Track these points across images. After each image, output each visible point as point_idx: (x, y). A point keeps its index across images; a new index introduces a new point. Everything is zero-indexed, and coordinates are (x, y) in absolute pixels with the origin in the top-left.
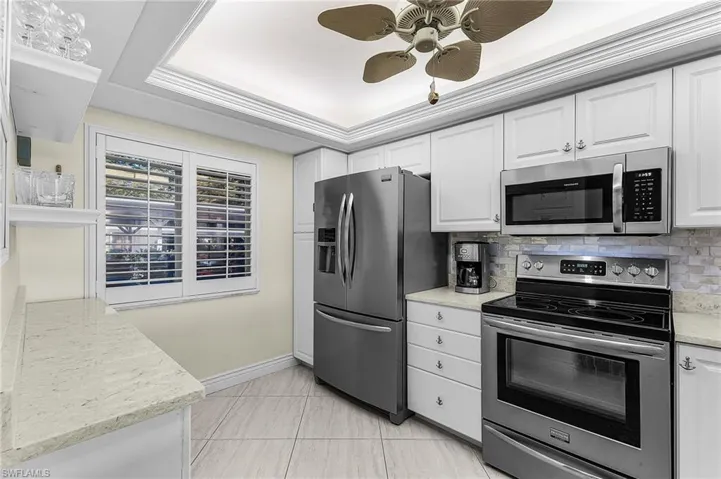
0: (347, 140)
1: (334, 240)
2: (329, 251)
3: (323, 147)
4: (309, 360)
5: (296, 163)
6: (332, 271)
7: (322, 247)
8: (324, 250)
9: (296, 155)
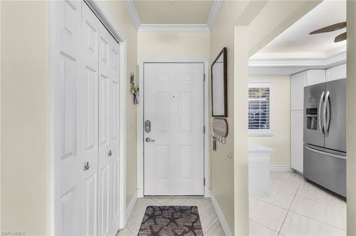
0: (325, 64)
1: (316, 114)
2: (313, 119)
3: (309, 69)
4: (301, 170)
5: (293, 78)
6: (315, 128)
7: (308, 117)
8: (310, 118)
9: (292, 75)
